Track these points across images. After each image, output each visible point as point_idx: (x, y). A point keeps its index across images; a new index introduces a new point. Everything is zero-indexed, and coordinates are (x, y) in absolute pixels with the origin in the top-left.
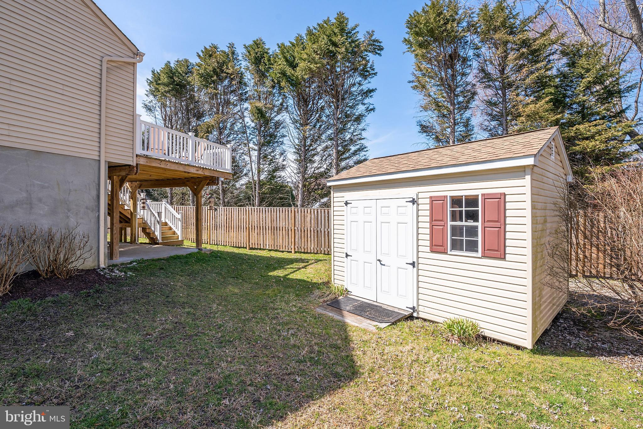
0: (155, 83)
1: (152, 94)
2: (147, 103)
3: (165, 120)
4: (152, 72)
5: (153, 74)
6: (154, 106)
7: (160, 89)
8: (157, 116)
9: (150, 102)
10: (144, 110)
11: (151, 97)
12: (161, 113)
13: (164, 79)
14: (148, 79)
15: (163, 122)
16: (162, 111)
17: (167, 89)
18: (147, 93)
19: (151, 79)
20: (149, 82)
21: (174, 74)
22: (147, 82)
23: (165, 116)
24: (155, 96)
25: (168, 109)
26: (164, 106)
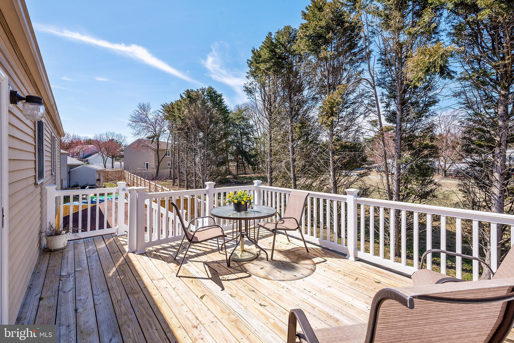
0: (255, 62)
1: (253, 75)
2: (247, 85)
3: (264, 101)
4: (252, 51)
5: (253, 53)
6: (254, 87)
7: (261, 67)
8: (257, 98)
9: (250, 84)
10: (246, 93)
11: (252, 79)
12: (261, 94)
13: (266, 54)
14: (248, 60)
15: (262, 103)
16: (261, 91)
17: (268, 65)
18: (247, 75)
19: (251, 60)
20: (249, 63)
21: (276, 46)
22: (248, 63)
23: (265, 96)
24: (255, 77)
25: (267, 89)
26: (263, 85)
